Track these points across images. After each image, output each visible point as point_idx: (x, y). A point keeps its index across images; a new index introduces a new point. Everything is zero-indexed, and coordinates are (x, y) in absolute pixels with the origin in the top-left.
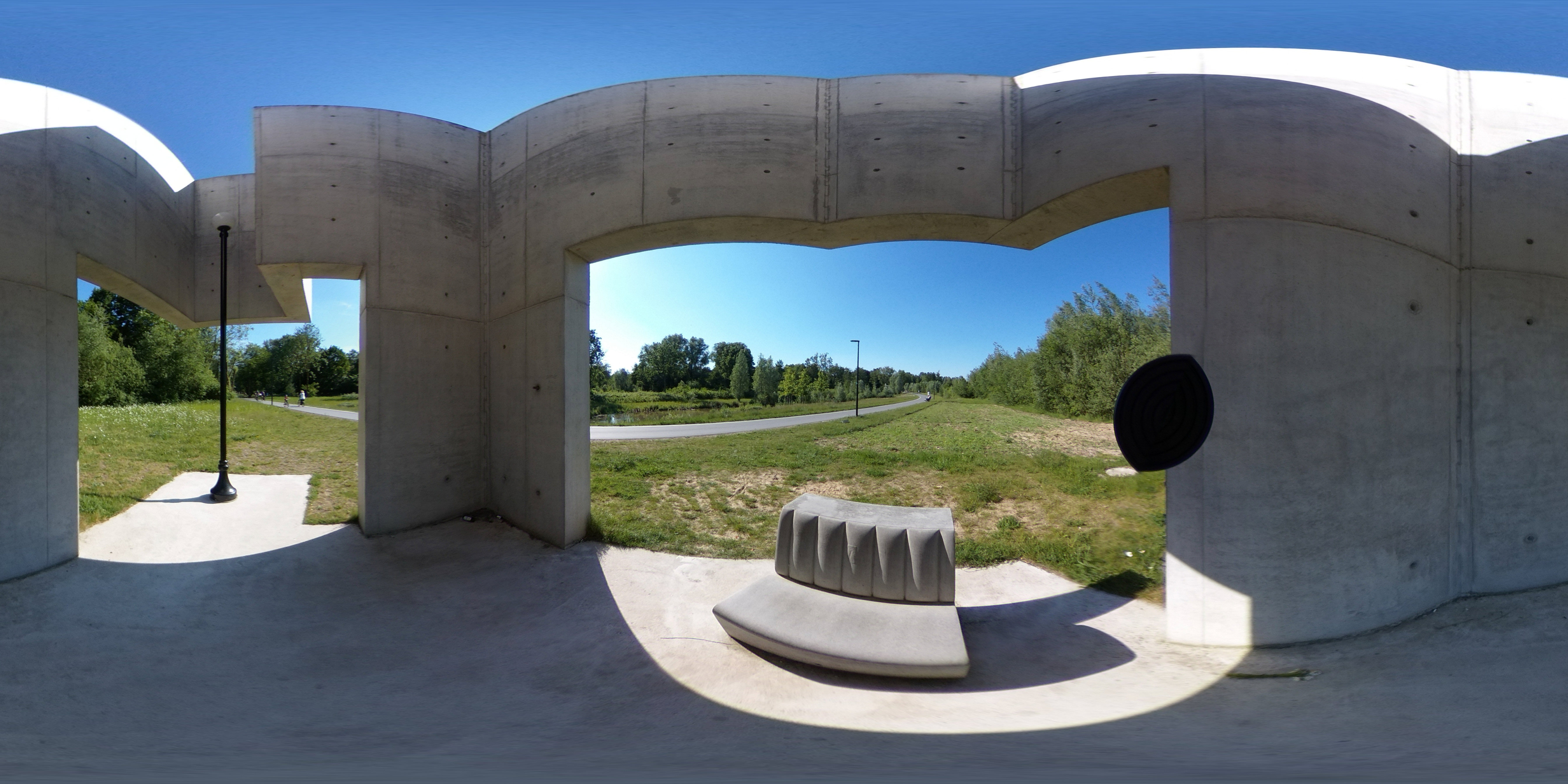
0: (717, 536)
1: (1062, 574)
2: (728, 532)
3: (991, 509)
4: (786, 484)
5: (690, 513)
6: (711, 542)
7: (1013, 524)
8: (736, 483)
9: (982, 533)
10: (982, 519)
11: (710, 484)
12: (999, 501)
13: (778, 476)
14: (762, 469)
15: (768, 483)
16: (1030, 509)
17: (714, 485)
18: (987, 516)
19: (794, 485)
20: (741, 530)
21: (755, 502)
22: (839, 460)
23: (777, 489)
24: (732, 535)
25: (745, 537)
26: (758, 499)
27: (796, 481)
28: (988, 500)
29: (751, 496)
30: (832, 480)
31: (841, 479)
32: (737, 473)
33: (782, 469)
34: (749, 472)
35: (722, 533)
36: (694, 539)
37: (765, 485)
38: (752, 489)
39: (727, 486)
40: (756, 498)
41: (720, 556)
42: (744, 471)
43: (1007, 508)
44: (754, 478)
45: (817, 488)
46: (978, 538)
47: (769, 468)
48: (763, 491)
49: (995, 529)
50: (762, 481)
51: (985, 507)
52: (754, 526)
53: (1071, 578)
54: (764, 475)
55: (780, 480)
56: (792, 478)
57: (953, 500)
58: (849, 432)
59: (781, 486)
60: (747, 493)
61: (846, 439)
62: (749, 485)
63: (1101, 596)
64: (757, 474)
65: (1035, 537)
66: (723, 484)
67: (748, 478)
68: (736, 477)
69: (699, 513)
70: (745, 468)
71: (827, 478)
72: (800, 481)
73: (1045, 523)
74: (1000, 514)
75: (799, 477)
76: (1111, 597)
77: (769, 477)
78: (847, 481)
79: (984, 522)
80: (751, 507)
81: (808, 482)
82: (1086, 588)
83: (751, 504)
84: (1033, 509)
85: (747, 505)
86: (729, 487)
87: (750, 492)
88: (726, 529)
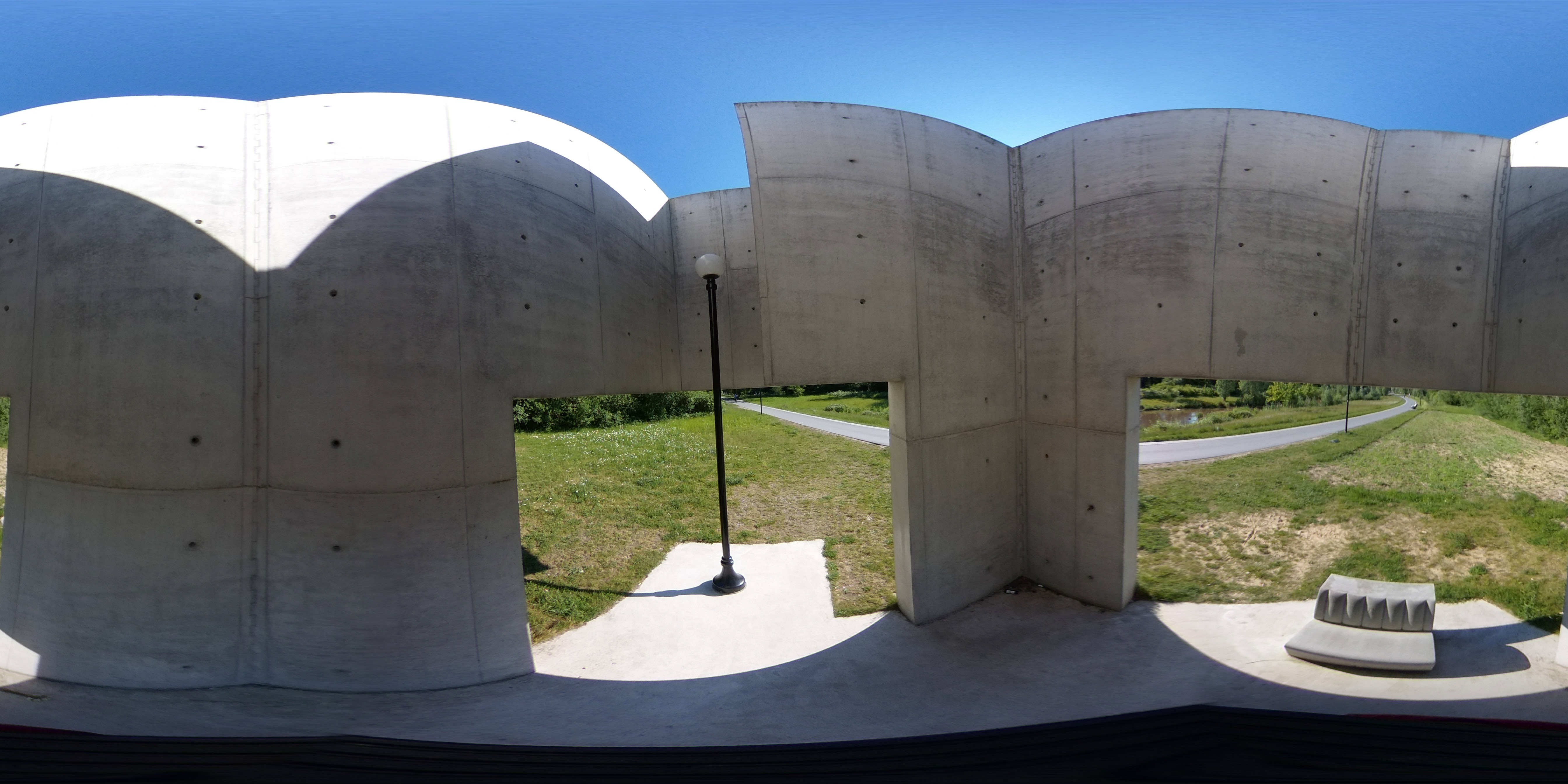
0: (1243, 583)
1: (1511, 611)
2: (1252, 579)
3: (1466, 555)
4: (1291, 527)
5: (1213, 562)
6: (1241, 589)
7: (1482, 569)
8: (1246, 526)
9: (1457, 577)
10: (1458, 564)
11: (1221, 528)
12: (1473, 547)
13: (1282, 518)
14: (1267, 510)
15: (1275, 527)
16: (1497, 557)
17: (1226, 530)
18: (1462, 562)
19: (1299, 529)
20: (1263, 577)
21: (1267, 547)
22: (1335, 497)
23: (1283, 534)
24: (1256, 582)
25: (1269, 583)
26: (1269, 544)
27: (1299, 523)
28: (1464, 547)
29: (1262, 541)
30: (1332, 522)
31: (1340, 522)
32: (1244, 515)
33: (1284, 509)
34: (1256, 514)
35: (1247, 580)
36: (1225, 589)
37: (1273, 529)
38: (1261, 533)
39: (1238, 531)
40: (1267, 544)
41: (1254, 601)
42: (1250, 512)
43: (1478, 556)
44: (1261, 521)
45: (1319, 532)
46: (1453, 581)
47: (1273, 508)
48: (1272, 536)
49: (1467, 574)
50: (1269, 524)
51: (1460, 553)
52: (1272, 571)
53: (1516, 614)
54: (1269, 516)
55: (1284, 522)
56: (1296, 520)
57: (1436, 546)
58: (1341, 456)
59: (1286, 530)
60: (1258, 539)
61: (1338, 467)
62: (1258, 529)
63: (1533, 628)
64: (1263, 516)
65: (1497, 582)
66: (1234, 529)
67: (1255, 521)
68: (1244, 520)
69: (1220, 561)
70: (1250, 509)
71: (1327, 520)
72: (1303, 523)
73: (1507, 570)
74: (1473, 560)
75: (1301, 520)
76: (1539, 631)
77: (1275, 519)
78: (1344, 524)
79: (1459, 566)
80: (1265, 553)
81: (1310, 525)
82: (1523, 622)
83: (1264, 549)
84: (1500, 557)
85: (1261, 551)
86: (1240, 532)
87: (1261, 536)
88: (1249, 576)
